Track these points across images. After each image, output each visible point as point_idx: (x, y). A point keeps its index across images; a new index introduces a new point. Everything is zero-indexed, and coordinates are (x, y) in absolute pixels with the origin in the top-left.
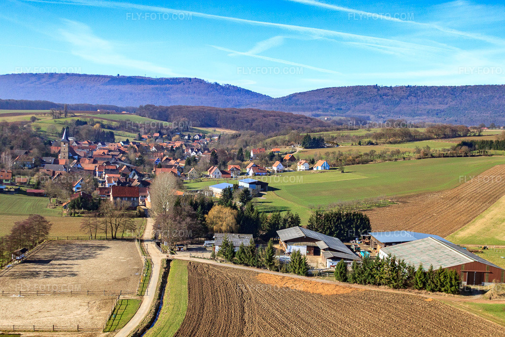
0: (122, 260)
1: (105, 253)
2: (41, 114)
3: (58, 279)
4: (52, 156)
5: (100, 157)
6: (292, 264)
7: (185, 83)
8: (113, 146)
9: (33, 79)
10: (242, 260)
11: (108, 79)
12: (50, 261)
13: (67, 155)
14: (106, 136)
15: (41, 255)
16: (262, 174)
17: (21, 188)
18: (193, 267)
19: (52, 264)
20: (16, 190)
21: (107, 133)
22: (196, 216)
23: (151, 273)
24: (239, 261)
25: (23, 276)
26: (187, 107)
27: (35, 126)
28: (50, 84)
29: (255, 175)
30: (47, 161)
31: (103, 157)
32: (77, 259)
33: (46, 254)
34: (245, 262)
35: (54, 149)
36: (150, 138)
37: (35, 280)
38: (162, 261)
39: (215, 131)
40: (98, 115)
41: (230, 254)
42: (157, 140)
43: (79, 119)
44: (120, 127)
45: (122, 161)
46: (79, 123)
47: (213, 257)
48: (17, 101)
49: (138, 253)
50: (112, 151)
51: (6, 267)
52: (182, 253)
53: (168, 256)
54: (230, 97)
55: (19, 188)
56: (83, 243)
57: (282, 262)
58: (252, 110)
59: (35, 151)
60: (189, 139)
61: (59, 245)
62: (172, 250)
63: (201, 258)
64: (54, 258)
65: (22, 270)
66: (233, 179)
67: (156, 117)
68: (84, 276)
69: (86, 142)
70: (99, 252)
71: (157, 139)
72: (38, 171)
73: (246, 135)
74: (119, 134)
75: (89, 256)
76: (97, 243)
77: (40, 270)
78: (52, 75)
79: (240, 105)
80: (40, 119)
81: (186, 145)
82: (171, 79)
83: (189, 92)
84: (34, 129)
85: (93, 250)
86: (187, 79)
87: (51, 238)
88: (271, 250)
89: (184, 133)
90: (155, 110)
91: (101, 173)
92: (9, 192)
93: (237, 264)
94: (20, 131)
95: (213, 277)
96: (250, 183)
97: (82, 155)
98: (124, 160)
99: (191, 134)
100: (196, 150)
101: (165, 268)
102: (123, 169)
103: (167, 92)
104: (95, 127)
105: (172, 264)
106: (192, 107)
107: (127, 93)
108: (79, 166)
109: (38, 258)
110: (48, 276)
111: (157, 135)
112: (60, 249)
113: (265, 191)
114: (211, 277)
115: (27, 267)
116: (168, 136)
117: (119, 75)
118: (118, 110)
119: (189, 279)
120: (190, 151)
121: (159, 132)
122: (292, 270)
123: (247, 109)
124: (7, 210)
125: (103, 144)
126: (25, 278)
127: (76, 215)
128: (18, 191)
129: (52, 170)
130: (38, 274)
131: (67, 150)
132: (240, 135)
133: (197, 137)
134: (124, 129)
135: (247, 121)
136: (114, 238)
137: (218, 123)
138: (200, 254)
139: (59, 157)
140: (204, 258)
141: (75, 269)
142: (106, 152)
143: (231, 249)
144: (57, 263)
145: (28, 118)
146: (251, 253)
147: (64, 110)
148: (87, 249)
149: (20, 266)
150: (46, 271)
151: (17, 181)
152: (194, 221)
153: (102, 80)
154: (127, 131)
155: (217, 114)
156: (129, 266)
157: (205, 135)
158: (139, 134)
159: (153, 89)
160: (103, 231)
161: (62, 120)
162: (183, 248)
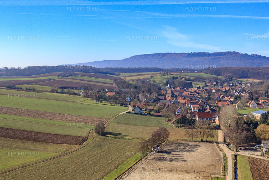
0: (209, 154)
1: (199, 149)
2: (155, 74)
3: (177, 162)
4: (163, 95)
5: (187, 96)
8: (192, 90)
9: (150, 57)
11: (187, 55)
12: (171, 152)
13: (170, 95)
14: (188, 85)
15: (166, 149)
17: (150, 112)
18: (251, 160)
19: (172, 154)
21: (189, 83)
22: (250, 130)
23: (227, 163)
26: (231, 68)
27: (153, 80)
28: (157, 59)
30: (161, 98)
32: (184, 152)
33: (168, 148)
35: (163, 92)
36: (211, 85)
37: (165, 162)
38: (232, 156)
39: (247, 80)
40: (183, 74)
42: (215, 86)
43: (174, 76)
44: (195, 80)
46: (174, 78)
47: (263, 155)
48: (143, 68)
49: (217, 150)
50: (192, 93)
51: (150, 154)
52: (243, 151)
54: (255, 61)
55: (149, 113)
56: (186, 143)
59: (154, 93)
60: (233, 85)
61: (174, 143)
62: (237, 149)
63: (255, 155)
64: (173, 151)
65: (158, 156)
66: (264, 108)
67: (214, 73)
68: (190, 162)
69: (178, 88)
70: (196, 148)
72: (157, 103)
73: (267, 82)
74: (195, 83)
75: (191, 150)
76: (194, 143)
77: (167, 157)
78: (159, 54)
79: (260, 65)
80: (155, 77)
81: (232, 89)
82: (220, 53)
83: (230, 59)
84: (152, 82)
85: (192, 147)
86: (229, 52)
87: (169, 140)
89: (230, 82)
90: (213, 70)
91: (188, 104)
92: (145, 114)
94: (146, 83)
97: (177, 95)
98: (200, 97)
99: (234, 82)
100: (238, 92)
101: (234, 160)
102: (200, 102)
103: (218, 60)
104: (182, 80)
105: (238, 157)
106: (234, 67)
107: (196, 61)
108: (177, 101)
109: (164, 150)
110: (172, 160)
111: (215, 83)
112: (175, 146)
114: (264, 167)
115: (160, 155)
116: (221, 84)
117: (192, 52)
118: (193, 71)
119: (250, 167)
120: (235, 92)
121: (216, 82)
124: (145, 124)
125: (187, 89)
126: (160, 161)
127: (180, 127)
128: (149, 114)
129: (164, 103)
130: (166, 159)
131: (170, 92)
132: (264, 82)
133: (237, 84)
134: (197, 80)
135: (267, 74)
136: (202, 141)
137: (249, 76)
138: (253, 153)
139: (166, 96)
140: (257, 155)
141: (185, 158)
142: (189, 93)
144: (175, 154)
145: (149, 76)
147: (166, 72)
148: (189, 146)
149: (156, 154)
150: (170, 158)
151: (148, 109)
152: (248, 133)
153: (183, 56)
154: (198, 82)
155: (249, 71)
156: (214, 157)
157: (242, 83)
158: (205, 83)
159: (210, 59)
160: (196, 137)
161: (166, 77)
162: (243, 148)
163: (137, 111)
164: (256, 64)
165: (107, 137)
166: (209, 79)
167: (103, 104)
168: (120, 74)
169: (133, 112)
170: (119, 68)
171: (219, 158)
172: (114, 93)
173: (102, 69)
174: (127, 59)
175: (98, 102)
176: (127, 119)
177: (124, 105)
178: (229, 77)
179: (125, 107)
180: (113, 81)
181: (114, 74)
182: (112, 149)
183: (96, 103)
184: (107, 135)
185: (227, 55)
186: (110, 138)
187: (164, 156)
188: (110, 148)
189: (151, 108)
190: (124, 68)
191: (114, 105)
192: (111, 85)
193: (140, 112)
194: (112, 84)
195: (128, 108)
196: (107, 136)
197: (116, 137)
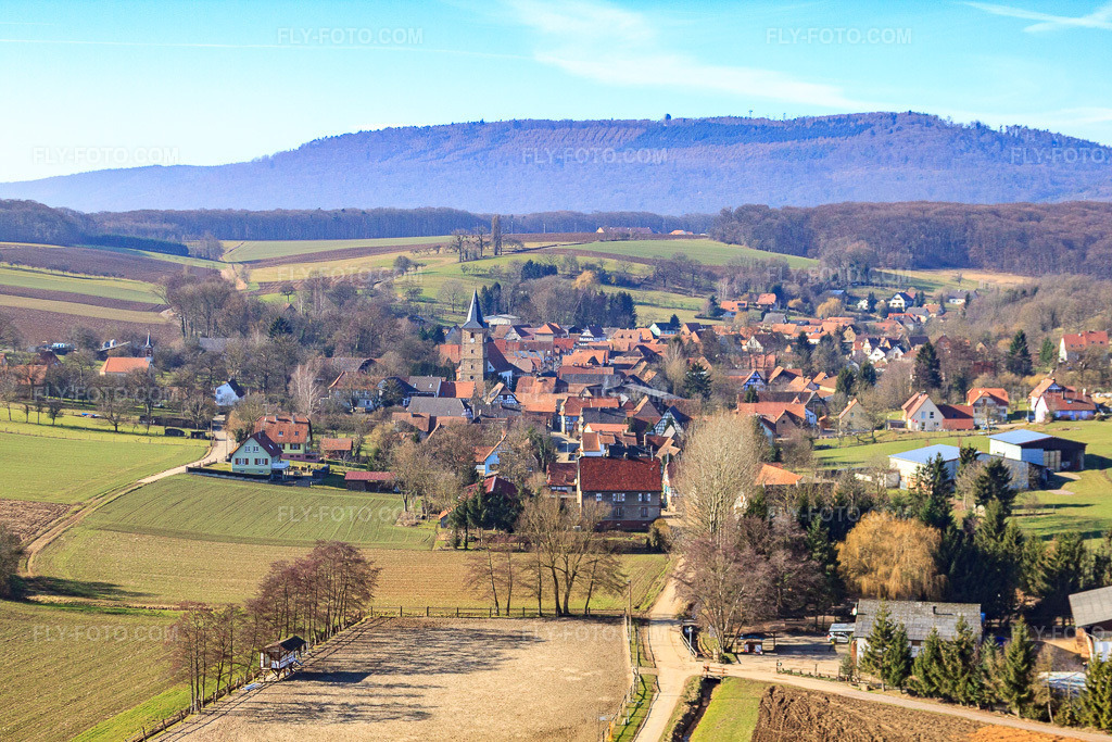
0: (569, 679)
1: (525, 657)
2: (427, 247)
3: (374, 725)
4: (437, 371)
5: (580, 371)
6: (1090, 699)
7: (876, 128)
8: (626, 337)
9: (419, 144)
10: (932, 684)
11: (639, 132)
12: (366, 674)
13: (480, 369)
14: (608, 308)
15: (343, 660)
16: (1076, 414)
17: (332, 467)
18: (777, 702)
19: (367, 685)
20: (316, 472)
21: (612, 298)
22: (807, 547)
23: (644, 717)
24: (925, 687)
25: (282, 715)
26: (872, 208)
27: (405, 285)
28: (465, 157)
29: (1054, 419)
30: (422, 389)
31: (589, 372)
32: (441, 671)
33: (359, 657)
34: (944, 691)
35: (446, 352)
36: (747, 309)
37: (311, 727)
38: (689, 684)
39: (959, 280)
40: (596, 246)
41: (896, 664)
42: (767, 316)
43: (535, 258)
44: (655, 280)
45: (644, 384)
46: (532, 271)
47: (848, 675)
48: (364, 213)
49: (623, 656)
50: (619, 353)
51: (243, 690)
52: (758, 659)
53: (708, 669)
54: (1026, 168)
55: (327, 469)
56: (471, 626)
57: (1057, 694)
58: (1087, 205)
59: (391, 360)
60: (872, 310)
61: (402, 628)
62: (728, 650)
63: (810, 676)
64: (378, 667)
65: (283, 697)
66: (980, 432)
67: (772, 242)
68: (449, 719)
69: (546, 329)
70: (509, 653)
71: (768, 311)
72: (387, 416)
73: (1056, 288)
74: (651, 299)
75: (479, 663)
76: (509, 626)
77: (330, 699)
78: (473, 129)
79: (1057, 193)
80: (422, 265)
81: (855, 328)
82: (830, 119)
83: (890, 157)
84: (401, 295)
85: (492, 648)
86: (881, 116)
87: (382, 612)
88: (1021, 654)
89: (857, 292)
90: (768, 220)
91: (572, 419)
92: (297, 480)
93: (919, 696)
94: (360, 302)
95: (834, 733)
96: (1024, 446)
97: (526, 366)
98: (652, 381)
99: (877, 291)
100: (887, 345)
101: (692, 703)
102: (639, 408)
103: (817, 163)
104: (579, 280)
105: (716, 691)
106: (888, 206)
107: (693, 172)
108: (510, 400)
109: (332, 668)
110: (350, 716)
111: (770, 299)
112: (402, 643)
113: (1075, 468)
114: (826, 732)
115: (299, 690)
116: (806, 300)
117: (668, 117)
118: (659, 227)
119: (755, 735)
120: (867, 346)
121: (778, 291)
122: (1090, 715)
123: (1071, 206)
124: (280, 533)
125: (597, 333)
126: (286, 721)
127: (471, 545)
128: (324, 477)
129: (427, 415)
130: (322, 711)
131: (480, 353)
132: (1035, 290)
133: (898, 302)
134: (669, 284)
135: (1069, 245)
136: (563, 614)
137: (972, 253)
138: (807, 664)
139: (459, 376)
140: (820, 677)
141: (428, 700)
142: (600, 356)
143: (898, 648)
144: (384, 683)
145: (386, 262)
146: (959, 662)
147: (492, 235)
148: (476, 644)
149: (279, 688)
150: (347, 704)
151: (323, 448)
152: (799, 562)
153: (617, 137)
154: (675, 291)
155: (969, 224)
156: (587, 693)
157: (923, 295)
158: (712, 299)
159: (774, 155)
160: (531, 592)
161: (485, 265)
162: (761, 643)
163: (251, 462)
164: (1035, 186)
165: (33, 607)
166: (739, 276)
167: (62, 426)
168: (220, 251)
169: (230, 467)
170: (219, 211)
171: (613, 695)
172: (144, 363)
173: (117, 217)
174: (283, 157)
175: (33, 415)
176: (183, 505)
177: (188, 432)
178: (856, 260)
179: (195, 442)
180: (163, 291)
181: (183, 251)
182: (35, 665)
183: (24, 417)
184: (34, 594)
185: (873, 133)
186: (46, 612)
187: (318, 694)
188: (28, 662)
189: (343, 441)
190: (248, 213)
191: (130, 430)
192: (150, 317)
193: (268, 467)
194: (158, 309)
195: (208, 443)
196: (32, 598)
197: (80, 604)
